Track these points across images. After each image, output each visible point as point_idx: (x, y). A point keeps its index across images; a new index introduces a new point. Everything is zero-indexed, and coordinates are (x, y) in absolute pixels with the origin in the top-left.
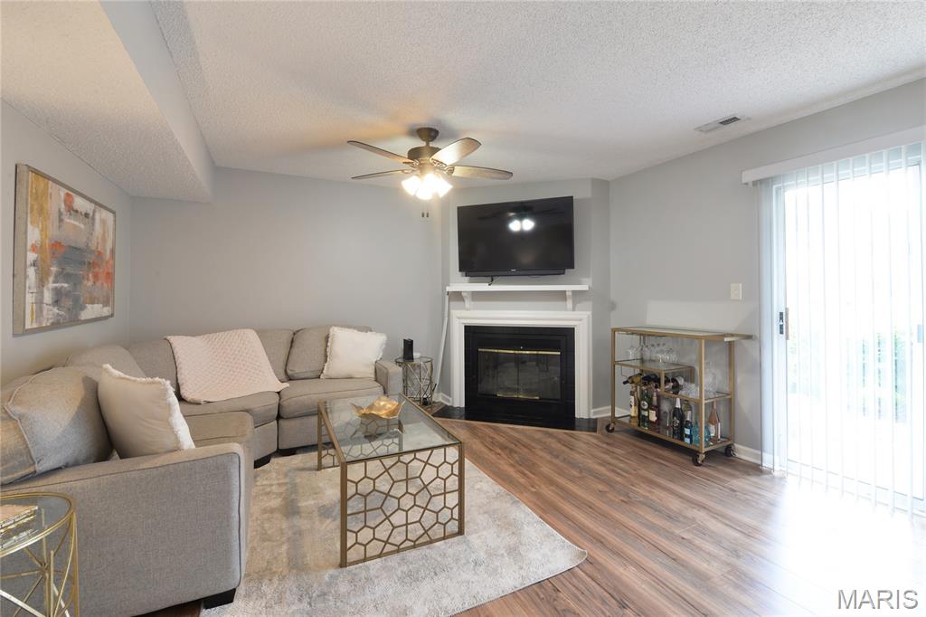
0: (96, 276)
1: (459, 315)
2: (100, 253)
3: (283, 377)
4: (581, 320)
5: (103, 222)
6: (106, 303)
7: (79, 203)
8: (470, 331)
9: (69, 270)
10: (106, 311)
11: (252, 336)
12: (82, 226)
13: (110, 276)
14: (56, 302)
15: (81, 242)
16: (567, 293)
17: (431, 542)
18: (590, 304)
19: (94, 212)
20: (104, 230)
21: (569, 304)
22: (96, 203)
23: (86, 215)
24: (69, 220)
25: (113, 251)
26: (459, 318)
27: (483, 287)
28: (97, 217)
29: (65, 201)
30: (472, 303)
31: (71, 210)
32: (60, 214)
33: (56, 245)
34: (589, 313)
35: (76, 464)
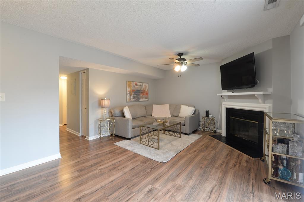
0: (143, 94)
1: (224, 104)
2: (144, 90)
4: (266, 108)
5: (145, 86)
6: (147, 98)
7: (138, 84)
9: (136, 93)
10: (146, 100)
11: (168, 105)
12: (139, 87)
13: (147, 94)
14: (134, 98)
15: (139, 89)
17: (152, 147)
19: (142, 84)
20: (145, 87)
21: (260, 101)
22: (143, 83)
23: (140, 85)
24: (135, 86)
25: (148, 90)
26: (224, 105)
27: (231, 94)
28: (143, 85)
29: (135, 84)
31: (136, 85)
32: (134, 86)
33: (133, 91)
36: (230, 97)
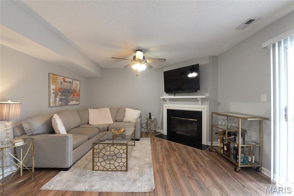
0: (74, 95)
1: (165, 106)
2: (75, 90)
3: (114, 121)
4: (204, 109)
5: (76, 83)
6: (78, 101)
7: (67, 80)
8: (169, 111)
9: (64, 94)
10: (77, 103)
11: (108, 109)
12: (69, 85)
13: (78, 95)
14: (61, 101)
15: (69, 88)
16: (198, 99)
17: (117, 171)
18: (208, 103)
19: (73, 81)
20: (76, 85)
21: (200, 103)
22: (73, 79)
23: (70, 82)
24: (63, 83)
25: (79, 90)
26: (165, 107)
27: (172, 97)
28: (74, 82)
29: (63, 80)
30: (169, 102)
31: (65, 81)
32: (61, 82)
33: (60, 89)
34: (208, 106)
35: (44, 133)
36: (171, 100)
